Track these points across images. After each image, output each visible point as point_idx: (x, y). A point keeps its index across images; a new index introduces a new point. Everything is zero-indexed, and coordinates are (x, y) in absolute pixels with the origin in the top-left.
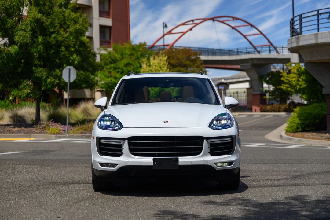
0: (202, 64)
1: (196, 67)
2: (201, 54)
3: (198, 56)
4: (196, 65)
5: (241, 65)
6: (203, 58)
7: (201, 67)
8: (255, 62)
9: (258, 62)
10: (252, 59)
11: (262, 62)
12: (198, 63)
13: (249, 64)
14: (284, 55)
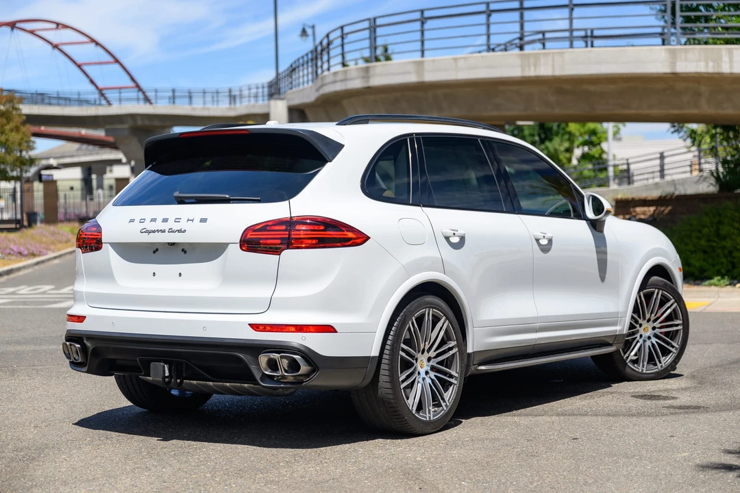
0: (24, 123)
1: (12, 130)
2: (21, 100)
3: (17, 106)
4: (12, 125)
5: (108, 127)
6: (26, 109)
7: (23, 129)
8: (139, 122)
9: (147, 123)
10: (133, 116)
11: (156, 123)
12: (17, 120)
13: (126, 126)
14: (208, 109)
